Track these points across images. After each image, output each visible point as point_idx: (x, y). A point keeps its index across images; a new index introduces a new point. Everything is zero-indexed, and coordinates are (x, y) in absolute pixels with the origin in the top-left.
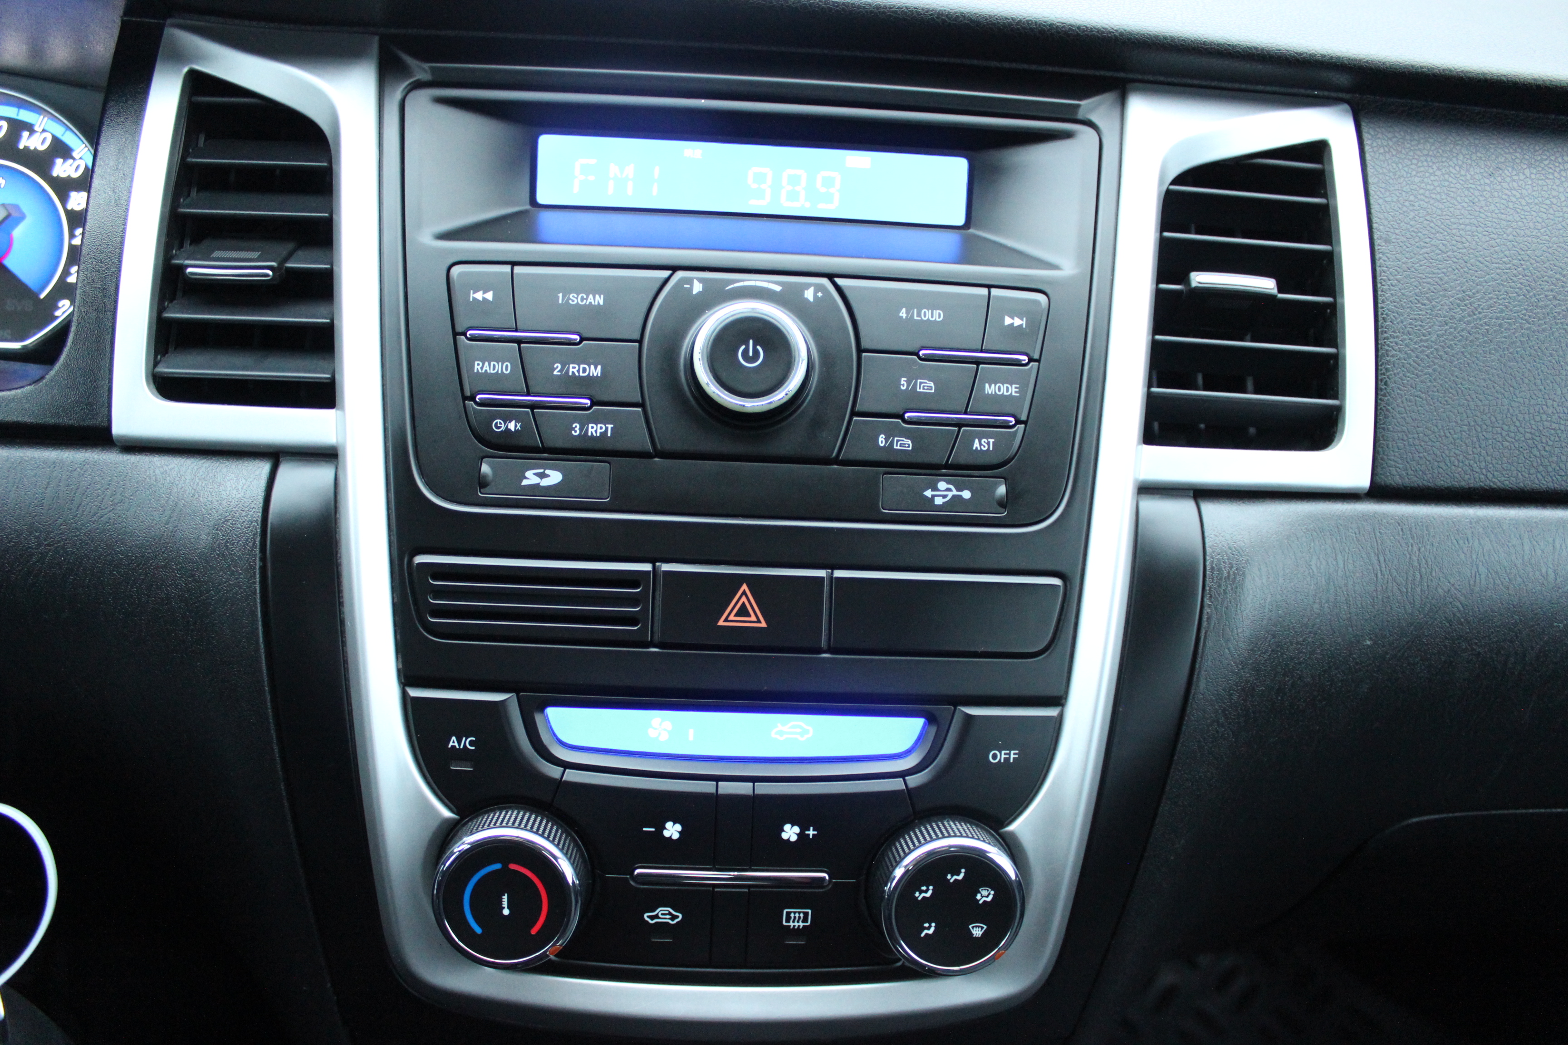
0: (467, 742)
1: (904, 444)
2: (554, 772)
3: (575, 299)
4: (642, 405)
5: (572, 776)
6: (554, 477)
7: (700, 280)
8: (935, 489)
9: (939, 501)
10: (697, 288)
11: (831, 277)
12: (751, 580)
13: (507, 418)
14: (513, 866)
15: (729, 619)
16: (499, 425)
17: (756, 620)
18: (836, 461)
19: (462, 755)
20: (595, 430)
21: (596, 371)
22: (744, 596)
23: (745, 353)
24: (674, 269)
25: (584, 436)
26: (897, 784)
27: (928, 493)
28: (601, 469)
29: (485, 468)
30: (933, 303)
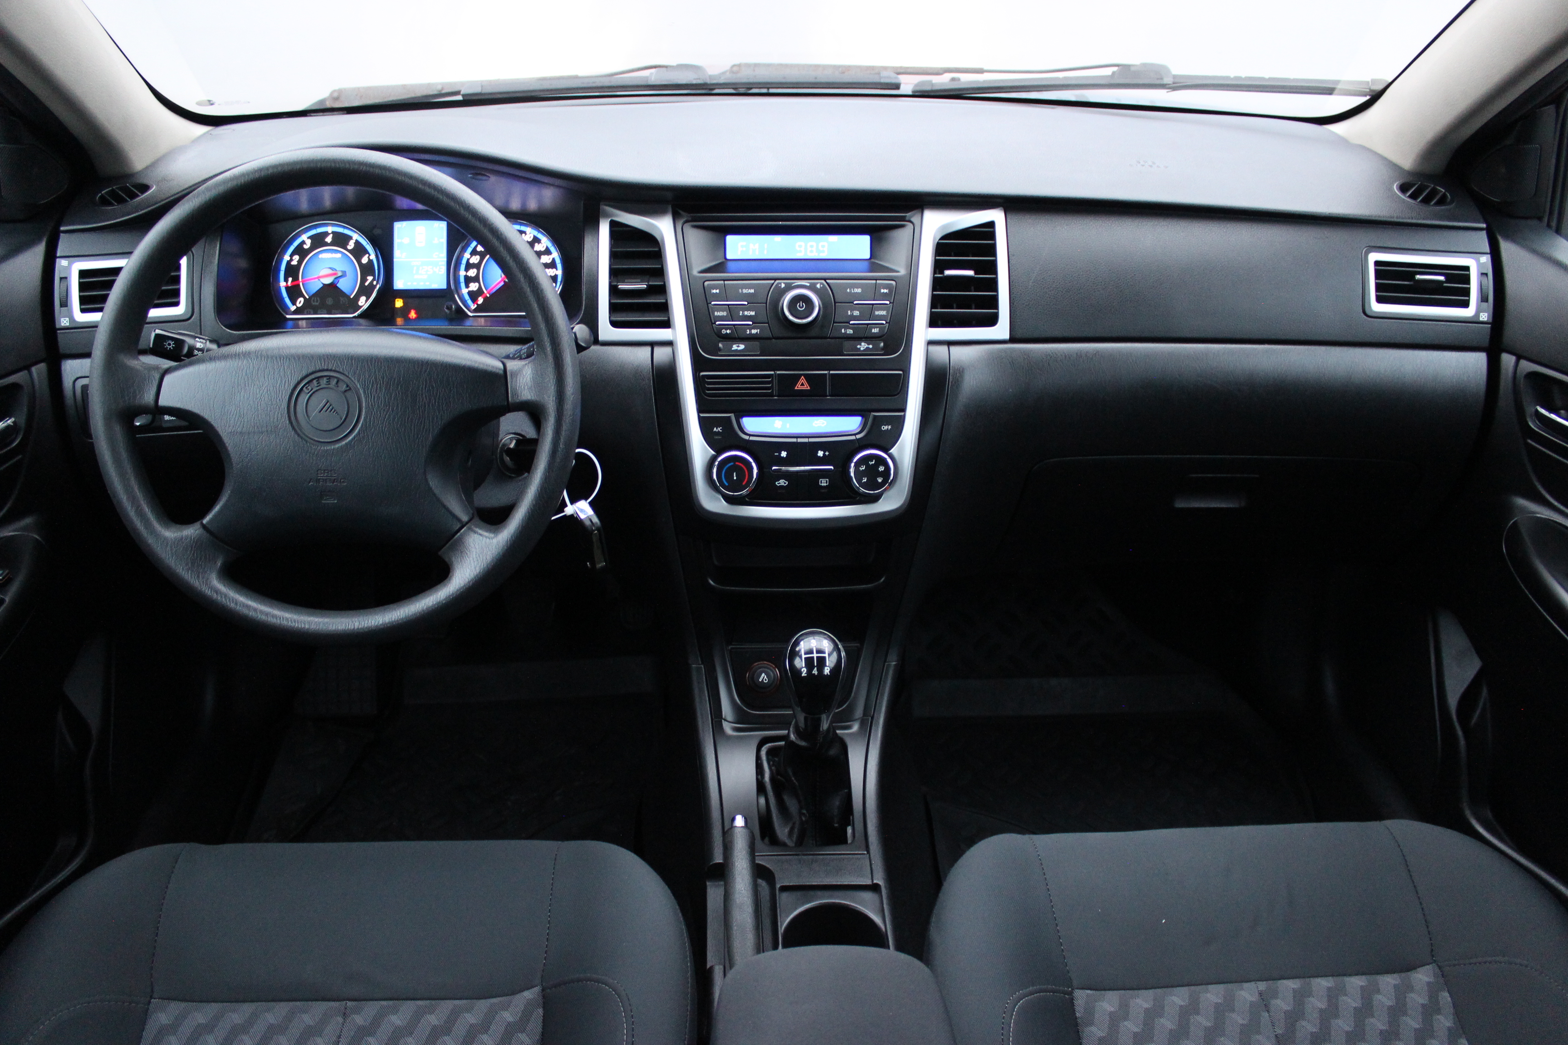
0: (719, 429)
1: (850, 331)
2: (747, 437)
3: (745, 291)
4: (768, 323)
5: (752, 438)
6: (742, 347)
7: (784, 283)
8: (861, 345)
9: (862, 349)
10: (783, 286)
11: (825, 279)
12: (805, 375)
13: (726, 329)
14: (737, 463)
15: (798, 387)
16: (724, 332)
17: (806, 387)
18: (829, 338)
19: (718, 433)
20: (754, 331)
21: (753, 313)
22: (803, 380)
23: (799, 306)
24: (775, 279)
25: (750, 334)
26: (853, 438)
27: (859, 347)
28: (757, 343)
29: (720, 345)
30: (857, 286)
